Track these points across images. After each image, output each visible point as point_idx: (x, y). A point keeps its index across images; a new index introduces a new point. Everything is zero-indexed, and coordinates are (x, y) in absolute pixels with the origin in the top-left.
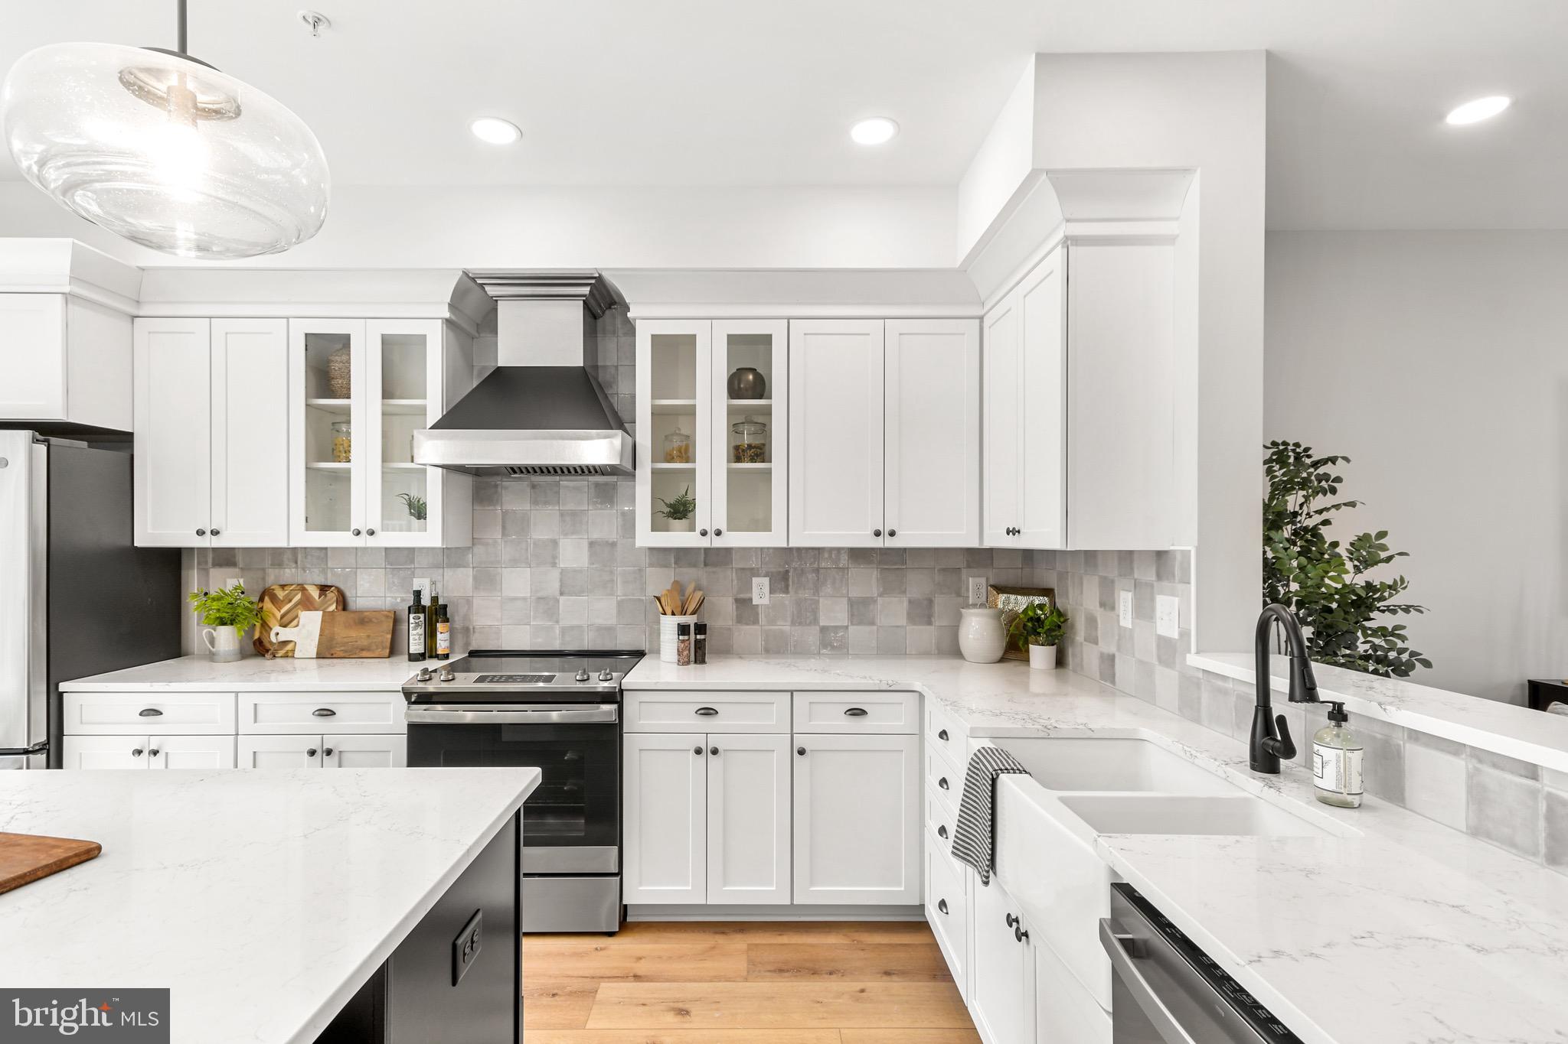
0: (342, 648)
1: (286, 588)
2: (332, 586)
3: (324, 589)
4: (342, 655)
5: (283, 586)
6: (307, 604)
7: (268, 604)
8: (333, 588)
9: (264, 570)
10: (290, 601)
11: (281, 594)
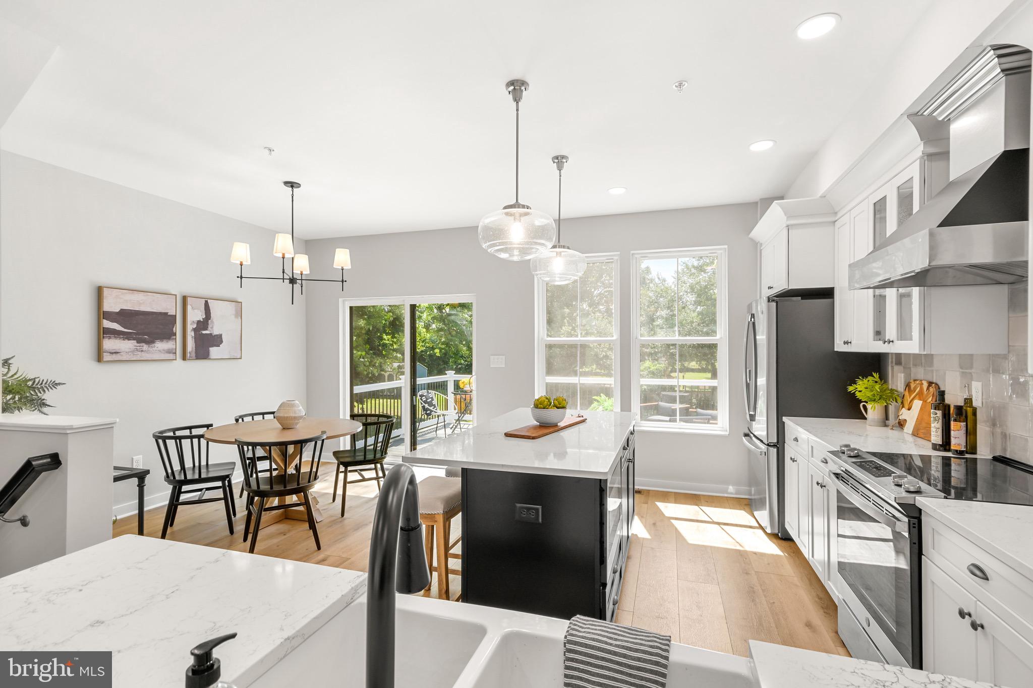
0: (923, 431)
1: (916, 382)
2: (934, 383)
3: (930, 384)
4: (922, 436)
5: (915, 380)
6: (920, 396)
7: (907, 393)
8: (933, 385)
9: (910, 368)
10: (915, 391)
11: (913, 386)
